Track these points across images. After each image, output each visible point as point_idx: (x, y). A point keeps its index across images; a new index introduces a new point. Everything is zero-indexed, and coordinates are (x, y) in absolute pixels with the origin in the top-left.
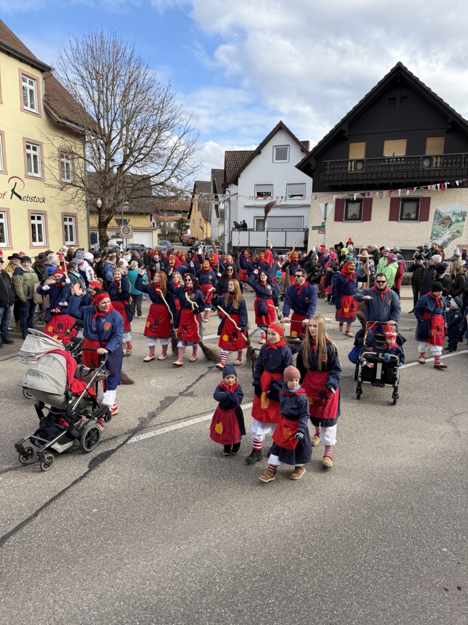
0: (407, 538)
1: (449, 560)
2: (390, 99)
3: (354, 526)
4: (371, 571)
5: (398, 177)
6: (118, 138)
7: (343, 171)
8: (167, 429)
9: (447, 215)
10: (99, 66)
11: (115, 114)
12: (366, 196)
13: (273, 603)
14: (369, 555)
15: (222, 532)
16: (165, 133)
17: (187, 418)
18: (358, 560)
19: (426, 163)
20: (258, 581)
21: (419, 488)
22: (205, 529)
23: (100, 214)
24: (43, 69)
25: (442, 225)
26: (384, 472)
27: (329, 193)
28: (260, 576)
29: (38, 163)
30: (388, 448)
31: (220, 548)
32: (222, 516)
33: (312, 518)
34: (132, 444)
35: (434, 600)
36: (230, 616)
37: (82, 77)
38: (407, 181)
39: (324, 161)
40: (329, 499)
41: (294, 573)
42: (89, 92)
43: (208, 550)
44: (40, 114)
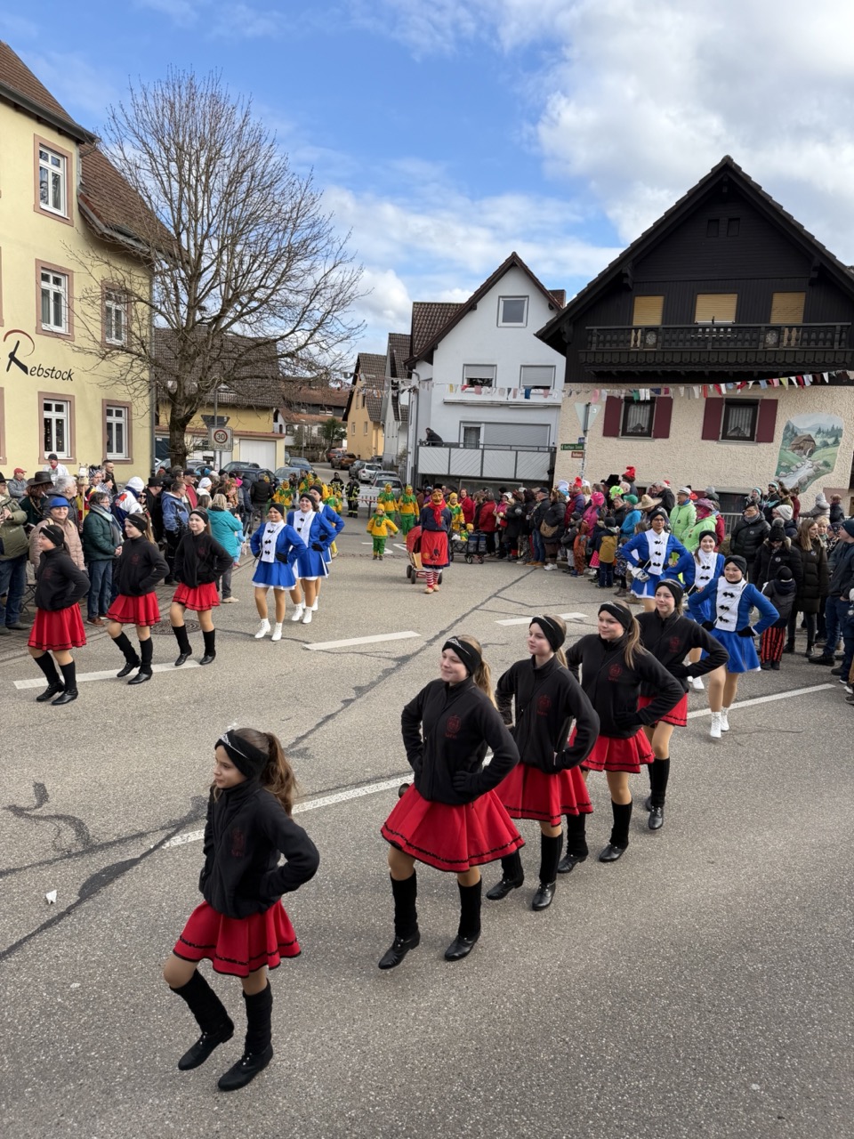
0: (684, 1059)
1: (762, 1109)
2: (710, 221)
3: (583, 1033)
4: (605, 1130)
5: (720, 361)
6: (213, 268)
7: (621, 346)
9: (807, 433)
10: (184, 136)
11: (209, 225)
12: (662, 395)
14: (605, 1094)
15: (321, 1037)
16: (299, 263)
18: (583, 1104)
19: (771, 339)
21: (717, 957)
22: (289, 1031)
23: (173, 405)
24: (79, 137)
25: (797, 451)
26: (654, 921)
27: (594, 384)
29: (63, 309)
30: (665, 872)
31: (312, 1074)
32: (327, 1003)
34: (171, 850)
37: (151, 156)
38: (736, 369)
39: (587, 328)
40: (539, 975)
41: (453, 1131)
42: (162, 183)
43: (288, 1076)
44: (72, 218)
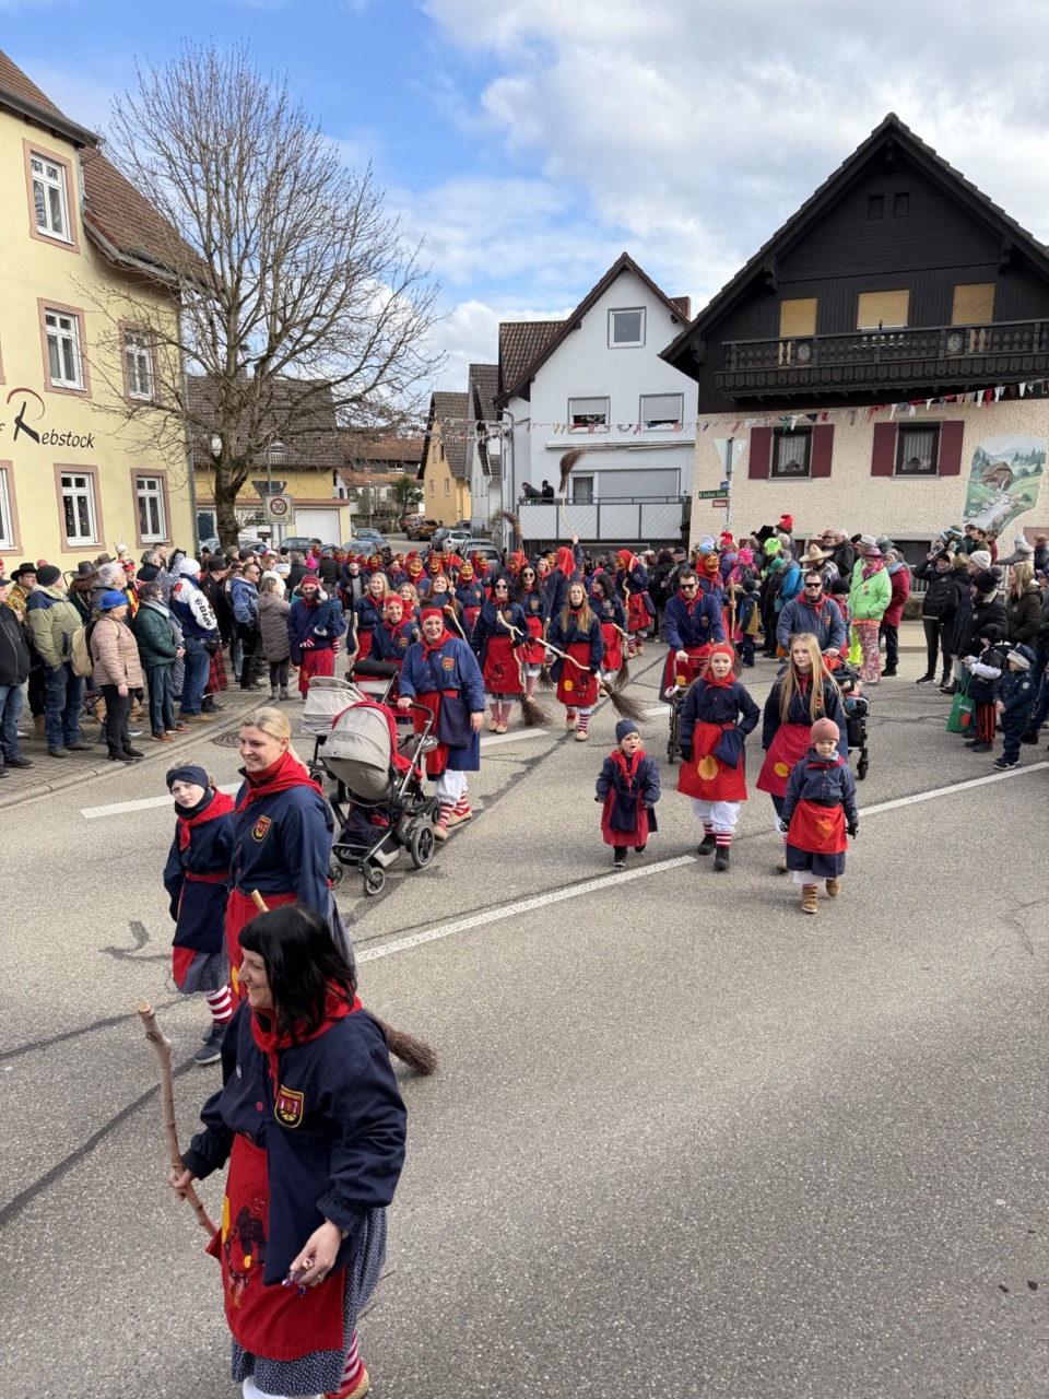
0: (917, 1178)
1: (1010, 1224)
2: (872, 198)
3: (800, 1155)
4: (837, 1253)
5: (891, 375)
6: (256, 295)
7: (767, 364)
8: (381, 951)
9: (1002, 460)
10: (207, 130)
11: (248, 241)
12: (820, 421)
13: (622, 1326)
14: (832, 1217)
15: (506, 1174)
16: (361, 283)
17: (425, 924)
18: (809, 1228)
19: (954, 344)
20: (588, 1280)
21: (943, 1070)
22: (470, 1169)
23: (218, 471)
24: (79, 139)
25: (989, 484)
26: (866, 1035)
27: (735, 414)
28: (593, 1269)
29: (75, 357)
30: (873, 982)
31: (504, 1211)
32: (507, 1138)
33: (706, 1139)
35: (978, 1313)
36: (527, 1357)
37: (169, 157)
38: (911, 385)
39: (724, 343)
40: (743, 1098)
41: (668, 1261)
42: (186, 193)
43: (477, 1214)
44: (77, 242)
